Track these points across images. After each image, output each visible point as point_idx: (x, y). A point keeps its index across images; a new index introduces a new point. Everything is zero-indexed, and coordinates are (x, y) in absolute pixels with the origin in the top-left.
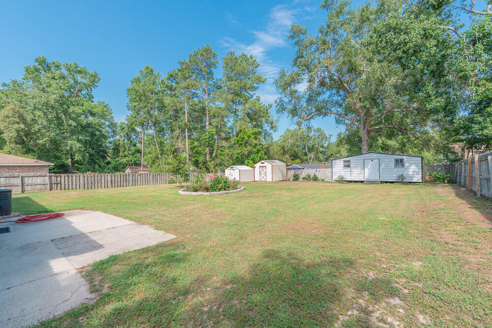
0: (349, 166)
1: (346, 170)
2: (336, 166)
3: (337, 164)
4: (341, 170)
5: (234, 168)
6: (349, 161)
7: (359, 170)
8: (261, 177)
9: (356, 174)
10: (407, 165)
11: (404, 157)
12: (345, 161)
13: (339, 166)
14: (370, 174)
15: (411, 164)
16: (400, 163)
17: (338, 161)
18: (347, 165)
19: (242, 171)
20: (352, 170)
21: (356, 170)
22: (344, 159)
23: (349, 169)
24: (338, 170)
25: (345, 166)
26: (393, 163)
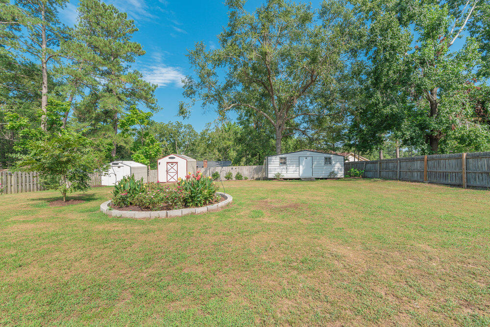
0: (285, 163)
1: (282, 168)
2: (272, 163)
3: (272, 160)
4: (277, 168)
5: (120, 165)
6: (285, 158)
7: (294, 168)
8: (169, 177)
9: (292, 172)
10: (333, 163)
11: (331, 156)
12: (281, 158)
13: (275, 163)
14: (304, 171)
15: (337, 162)
16: (328, 161)
17: (274, 158)
18: (283, 162)
19: (134, 168)
20: (288, 168)
21: (291, 168)
22: (280, 156)
23: (285, 167)
24: (274, 168)
25: (281, 163)
26: (323, 162)
